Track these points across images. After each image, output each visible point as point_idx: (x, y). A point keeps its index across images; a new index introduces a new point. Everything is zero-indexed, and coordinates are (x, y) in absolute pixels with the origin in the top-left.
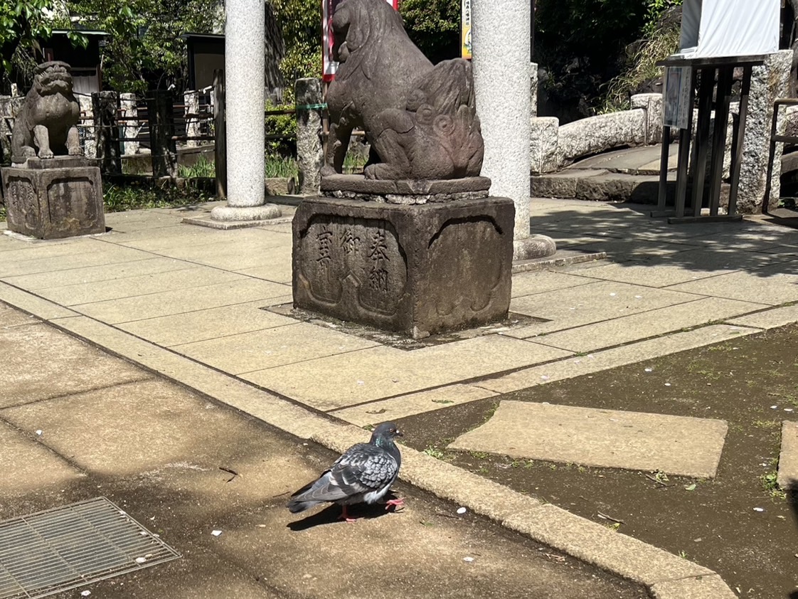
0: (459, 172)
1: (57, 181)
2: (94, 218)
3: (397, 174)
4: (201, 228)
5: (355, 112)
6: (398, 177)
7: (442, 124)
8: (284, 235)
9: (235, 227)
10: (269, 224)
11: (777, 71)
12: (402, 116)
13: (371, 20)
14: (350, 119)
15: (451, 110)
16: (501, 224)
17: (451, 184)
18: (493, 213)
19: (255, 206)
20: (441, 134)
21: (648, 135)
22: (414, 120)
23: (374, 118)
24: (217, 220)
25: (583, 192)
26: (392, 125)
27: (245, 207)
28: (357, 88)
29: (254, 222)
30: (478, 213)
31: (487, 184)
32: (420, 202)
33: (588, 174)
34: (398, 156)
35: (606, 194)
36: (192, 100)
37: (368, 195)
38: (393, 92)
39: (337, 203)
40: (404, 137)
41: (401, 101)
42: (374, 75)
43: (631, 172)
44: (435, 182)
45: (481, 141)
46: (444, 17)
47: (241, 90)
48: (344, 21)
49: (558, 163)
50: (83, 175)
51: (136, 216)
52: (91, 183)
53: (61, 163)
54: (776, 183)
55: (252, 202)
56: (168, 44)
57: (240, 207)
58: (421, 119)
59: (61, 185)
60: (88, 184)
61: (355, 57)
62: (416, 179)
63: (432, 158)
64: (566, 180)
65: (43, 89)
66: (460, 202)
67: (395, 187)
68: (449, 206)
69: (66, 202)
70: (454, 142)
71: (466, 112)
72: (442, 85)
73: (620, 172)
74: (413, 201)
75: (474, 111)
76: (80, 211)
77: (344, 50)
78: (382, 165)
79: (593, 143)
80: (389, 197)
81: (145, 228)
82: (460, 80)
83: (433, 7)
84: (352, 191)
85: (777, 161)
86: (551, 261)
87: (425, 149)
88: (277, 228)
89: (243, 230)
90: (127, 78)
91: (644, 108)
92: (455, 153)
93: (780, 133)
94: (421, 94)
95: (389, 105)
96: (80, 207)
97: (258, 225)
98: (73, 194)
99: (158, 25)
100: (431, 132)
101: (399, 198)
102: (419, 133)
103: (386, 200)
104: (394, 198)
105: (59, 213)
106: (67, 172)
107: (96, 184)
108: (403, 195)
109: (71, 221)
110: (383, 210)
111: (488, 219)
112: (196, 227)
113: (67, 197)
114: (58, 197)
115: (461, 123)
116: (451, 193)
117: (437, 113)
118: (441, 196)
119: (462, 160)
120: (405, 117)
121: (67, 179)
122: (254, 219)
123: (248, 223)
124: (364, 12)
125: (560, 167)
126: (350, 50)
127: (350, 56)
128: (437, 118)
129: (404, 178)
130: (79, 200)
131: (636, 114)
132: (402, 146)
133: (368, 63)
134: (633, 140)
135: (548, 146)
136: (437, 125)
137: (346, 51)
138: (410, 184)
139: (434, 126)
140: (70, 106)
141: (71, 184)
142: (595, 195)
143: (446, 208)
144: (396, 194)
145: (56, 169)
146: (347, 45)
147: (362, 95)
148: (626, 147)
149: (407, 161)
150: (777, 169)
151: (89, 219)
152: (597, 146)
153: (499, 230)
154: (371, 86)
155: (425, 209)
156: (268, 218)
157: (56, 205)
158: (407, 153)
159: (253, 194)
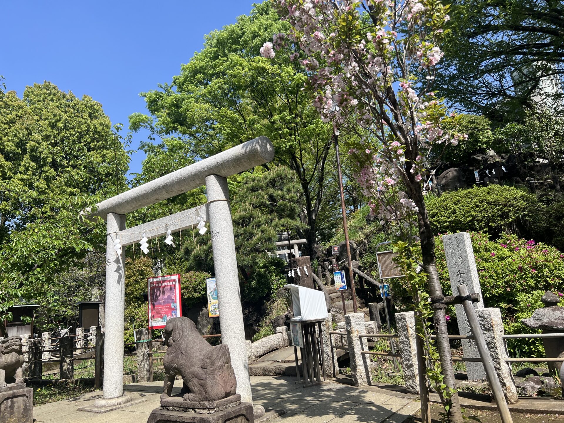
0: (227, 395)
1: (7, 399)
2: (27, 416)
3: (200, 399)
4: (89, 414)
5: (177, 369)
6: (200, 400)
7: (218, 374)
8: (134, 413)
9: (107, 411)
10: (126, 406)
11: (328, 321)
12: (200, 372)
13: (183, 328)
14: (175, 372)
15: (222, 367)
16: (248, 417)
17: (225, 401)
18: (244, 412)
19: (118, 397)
20: (218, 378)
21: (285, 343)
22: (206, 373)
23: (187, 372)
24: (97, 407)
25: (265, 373)
26: (196, 376)
27: (113, 398)
28: (178, 358)
29: (117, 406)
30: (238, 414)
31: (240, 397)
32: (212, 412)
33: (265, 364)
34: (200, 390)
35: (275, 373)
36: (80, 332)
37: (186, 409)
38: (195, 360)
39: (171, 414)
40: (202, 381)
41: (199, 364)
42: (186, 352)
43: (282, 362)
44: (218, 401)
45: (235, 378)
46: (195, 292)
47: (112, 342)
48: (171, 329)
49: (253, 359)
50: (23, 394)
51: (51, 408)
52: (27, 397)
53: (11, 389)
54: (336, 364)
55: (117, 395)
56: (70, 307)
57: (110, 399)
58: (209, 372)
59: (9, 400)
60: (25, 398)
61: (176, 344)
62: (209, 401)
63: (216, 390)
64: (258, 368)
65: (5, 351)
66: (229, 410)
67: (199, 405)
68: (225, 413)
69: (11, 410)
70: (224, 381)
71: (228, 367)
72: (217, 356)
73: (278, 362)
74: (208, 412)
75: (231, 365)
76: (19, 414)
77: (171, 341)
78: (192, 394)
79: (265, 349)
80: (196, 410)
81: (56, 417)
82: (224, 353)
83: (191, 289)
84: (177, 407)
85: (335, 355)
86: (265, 419)
87: (212, 387)
88: (130, 409)
89: (112, 412)
90: (46, 323)
91: (281, 332)
92: (225, 387)
93: (334, 344)
94: (208, 361)
95: (193, 366)
96: (19, 411)
97: (120, 408)
98: (16, 405)
99: (65, 299)
100: (214, 378)
101: (202, 410)
102: (209, 379)
103: (195, 411)
104: (199, 411)
105: (6, 417)
106: (14, 393)
107: (30, 398)
108: (203, 409)
109: (13, 420)
110: (194, 418)
111: (243, 415)
112: (86, 413)
113: (12, 407)
114: (6, 408)
115: (226, 372)
116: (225, 405)
117: (216, 369)
118: (221, 408)
119: (228, 389)
120: (202, 372)
121: (14, 396)
122: (118, 404)
123: (114, 407)
124: (179, 324)
125: (254, 361)
126: (174, 341)
127: (174, 344)
128: (216, 371)
129: (203, 401)
130: (19, 407)
131: (278, 335)
132: (201, 386)
133: (183, 347)
134: (279, 346)
135: (248, 353)
136: (216, 375)
137: (172, 341)
138: (206, 403)
139: (215, 376)
140: (19, 358)
141: (15, 399)
142: (271, 374)
143: (224, 414)
144: (200, 409)
145: (7, 392)
146: (172, 339)
147: (180, 361)
148: (278, 349)
149: (204, 392)
150: (336, 359)
151: (23, 417)
152: (267, 350)
153: (247, 419)
154: (184, 357)
155: (215, 417)
156: (125, 403)
157: (5, 412)
158: (204, 389)
159: (117, 391)
